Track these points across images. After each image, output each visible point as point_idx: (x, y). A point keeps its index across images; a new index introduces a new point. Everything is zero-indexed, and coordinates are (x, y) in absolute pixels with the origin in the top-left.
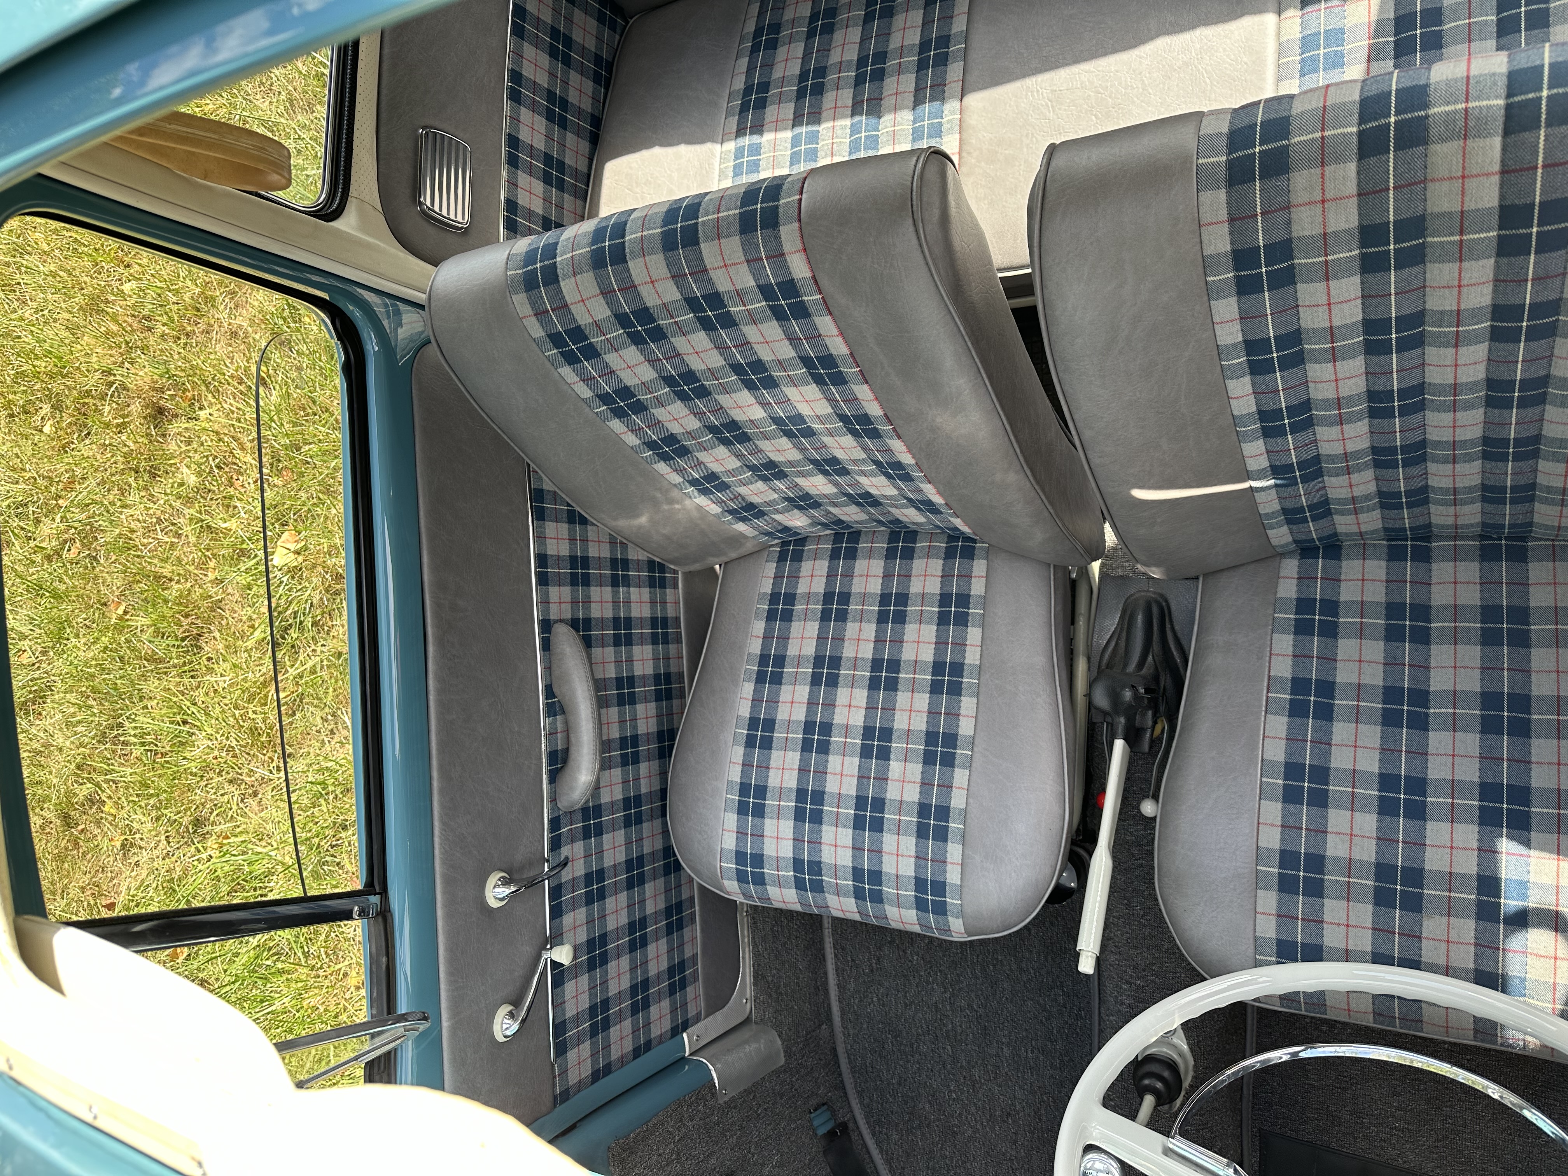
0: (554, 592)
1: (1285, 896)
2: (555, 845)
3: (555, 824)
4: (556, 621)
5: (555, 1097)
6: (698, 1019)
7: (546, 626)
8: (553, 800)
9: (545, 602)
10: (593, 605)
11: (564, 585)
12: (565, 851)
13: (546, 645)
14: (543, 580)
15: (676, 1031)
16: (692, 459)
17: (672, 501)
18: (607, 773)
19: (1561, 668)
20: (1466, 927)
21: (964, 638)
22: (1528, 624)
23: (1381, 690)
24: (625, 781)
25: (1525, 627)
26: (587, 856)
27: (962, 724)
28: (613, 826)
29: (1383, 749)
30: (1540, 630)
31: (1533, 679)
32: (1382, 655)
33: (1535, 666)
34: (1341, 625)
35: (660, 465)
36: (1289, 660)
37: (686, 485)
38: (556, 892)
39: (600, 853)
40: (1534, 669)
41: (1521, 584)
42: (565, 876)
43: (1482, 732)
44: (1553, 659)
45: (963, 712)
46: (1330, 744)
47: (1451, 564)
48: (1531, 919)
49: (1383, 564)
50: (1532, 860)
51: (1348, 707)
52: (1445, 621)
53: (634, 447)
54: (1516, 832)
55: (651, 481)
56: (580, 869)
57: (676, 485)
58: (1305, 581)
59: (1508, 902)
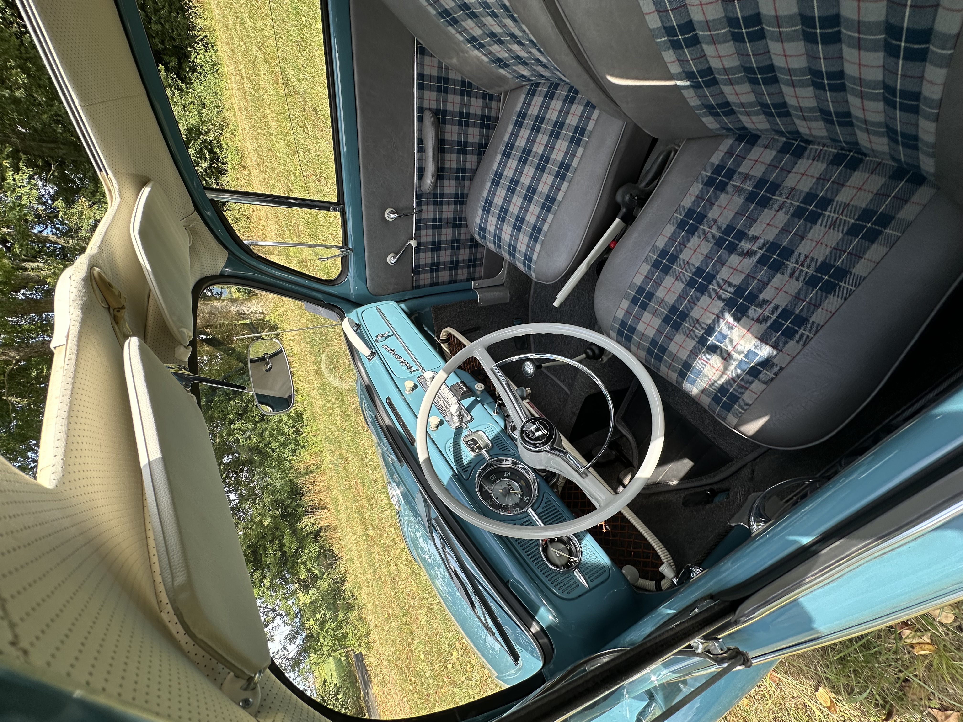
0: (427, 94)
1: (632, 305)
2: (419, 204)
3: (420, 196)
4: (426, 109)
6: (480, 278)
7: (421, 110)
8: (419, 187)
9: (421, 98)
10: (448, 104)
11: (433, 91)
12: (424, 208)
13: (420, 120)
14: (421, 87)
15: (469, 280)
16: (461, 26)
17: (464, 51)
18: (448, 181)
19: (822, 241)
20: (691, 344)
21: (576, 152)
22: (825, 210)
23: (725, 226)
24: (457, 187)
25: (821, 212)
26: (435, 212)
27: (559, 194)
28: (449, 203)
29: (707, 256)
30: (828, 216)
31: (803, 243)
32: (738, 207)
33: (809, 236)
34: (729, 186)
35: (450, 28)
36: (693, 199)
37: (466, 42)
38: (418, 221)
39: (441, 212)
40: (808, 237)
41: (840, 184)
42: (424, 216)
43: (757, 262)
44: (822, 235)
45: (562, 189)
46: (685, 246)
47: (810, 161)
48: (718, 351)
49: (774, 153)
50: (736, 328)
51: (704, 230)
52: (782, 197)
53: (435, 15)
54: (737, 314)
55: (450, 37)
56: (431, 216)
57: (462, 41)
58: (728, 155)
59: (712, 340)
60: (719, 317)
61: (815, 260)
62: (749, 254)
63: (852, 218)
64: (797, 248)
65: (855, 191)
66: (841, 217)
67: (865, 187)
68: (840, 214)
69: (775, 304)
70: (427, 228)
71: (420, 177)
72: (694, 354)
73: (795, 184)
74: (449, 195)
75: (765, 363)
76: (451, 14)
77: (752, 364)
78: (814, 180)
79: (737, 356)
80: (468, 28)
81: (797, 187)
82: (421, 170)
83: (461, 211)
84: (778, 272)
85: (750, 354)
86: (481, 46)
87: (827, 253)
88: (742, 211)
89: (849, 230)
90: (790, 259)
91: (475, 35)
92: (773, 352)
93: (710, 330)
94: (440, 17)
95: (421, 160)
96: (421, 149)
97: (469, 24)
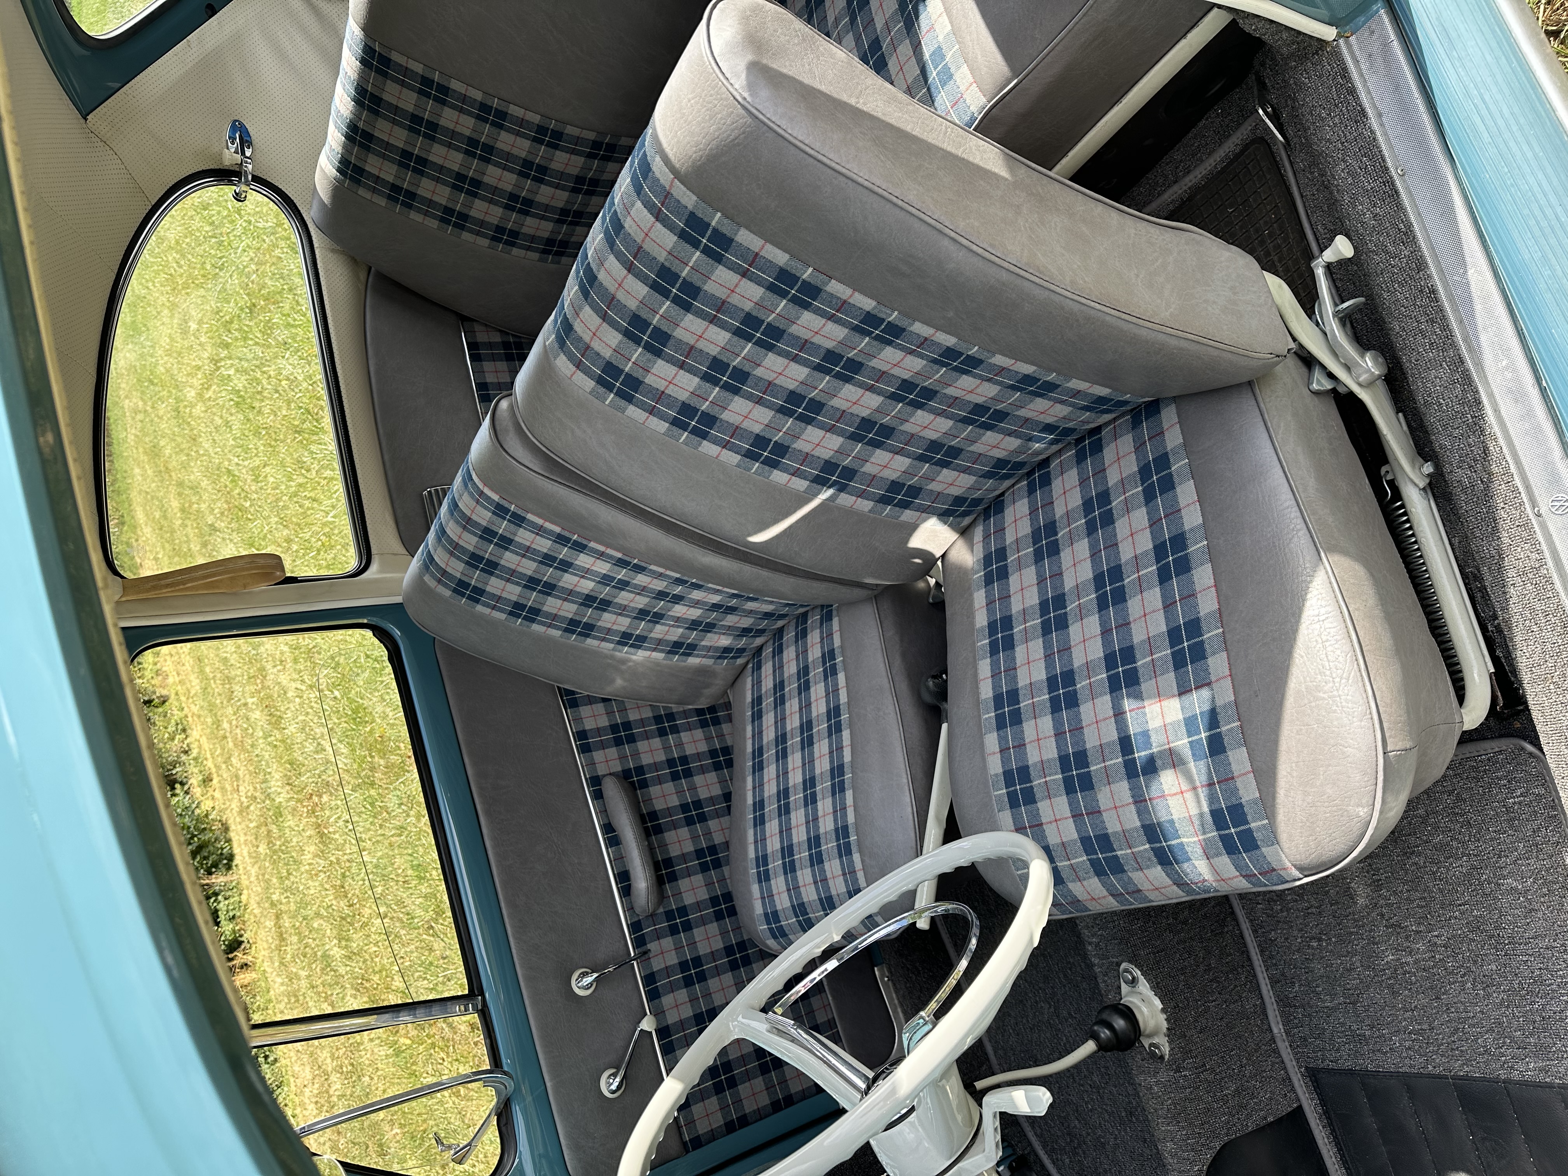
0: (598, 756)
2: (640, 942)
3: (635, 927)
4: (604, 776)
5: (685, 1144)
7: (596, 781)
8: (630, 909)
9: (590, 764)
10: (643, 755)
11: (608, 748)
12: (654, 948)
13: (598, 795)
14: (585, 749)
16: (601, 629)
17: (623, 662)
18: (687, 880)
19: (1133, 531)
20: (1123, 788)
21: (837, 684)
22: (1110, 503)
23: (1038, 607)
24: (709, 884)
25: (1109, 507)
26: (678, 948)
27: (845, 753)
28: (703, 921)
29: (1045, 657)
30: (1117, 504)
31: (1120, 549)
32: (1035, 577)
33: (1119, 537)
34: (1009, 565)
35: (589, 641)
36: (984, 610)
37: (620, 647)
38: (649, 979)
39: (692, 944)
40: (1119, 540)
41: (1101, 472)
42: (657, 965)
43: (1099, 611)
44: (1127, 525)
45: (845, 744)
46: (1015, 669)
47: (1060, 478)
48: (1159, 763)
49: (1026, 501)
50: (1147, 710)
51: (1020, 632)
52: (1065, 528)
53: (561, 636)
54: (1131, 689)
55: (595, 654)
56: (672, 959)
57: (613, 650)
58: (986, 540)
59: (1140, 755)
60: (1119, 714)
61: (1146, 553)
62: (1083, 611)
63: (1137, 487)
64: (1120, 560)
65: (1116, 465)
66: (1127, 495)
67: (1121, 454)
68: (1125, 493)
69: (1154, 636)
70: (672, 988)
71: (626, 891)
72: (1140, 801)
73: (1064, 507)
74: (698, 906)
75: (1213, 718)
76: (581, 622)
77: (1203, 735)
78: (1078, 489)
79: (1182, 743)
80: (609, 626)
81: (1069, 508)
82: (624, 877)
83: (737, 929)
84: (1126, 601)
85: (1190, 724)
86: (639, 641)
87: (1149, 536)
88: (1041, 576)
89: (1146, 499)
90: (1125, 576)
91: (623, 629)
92: (1205, 693)
93: (1125, 744)
94: (570, 635)
95: (619, 859)
96: (614, 841)
97: (608, 620)
